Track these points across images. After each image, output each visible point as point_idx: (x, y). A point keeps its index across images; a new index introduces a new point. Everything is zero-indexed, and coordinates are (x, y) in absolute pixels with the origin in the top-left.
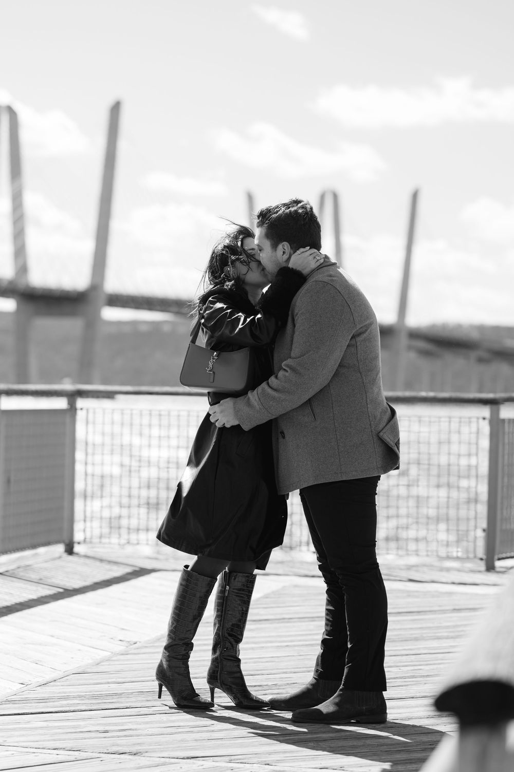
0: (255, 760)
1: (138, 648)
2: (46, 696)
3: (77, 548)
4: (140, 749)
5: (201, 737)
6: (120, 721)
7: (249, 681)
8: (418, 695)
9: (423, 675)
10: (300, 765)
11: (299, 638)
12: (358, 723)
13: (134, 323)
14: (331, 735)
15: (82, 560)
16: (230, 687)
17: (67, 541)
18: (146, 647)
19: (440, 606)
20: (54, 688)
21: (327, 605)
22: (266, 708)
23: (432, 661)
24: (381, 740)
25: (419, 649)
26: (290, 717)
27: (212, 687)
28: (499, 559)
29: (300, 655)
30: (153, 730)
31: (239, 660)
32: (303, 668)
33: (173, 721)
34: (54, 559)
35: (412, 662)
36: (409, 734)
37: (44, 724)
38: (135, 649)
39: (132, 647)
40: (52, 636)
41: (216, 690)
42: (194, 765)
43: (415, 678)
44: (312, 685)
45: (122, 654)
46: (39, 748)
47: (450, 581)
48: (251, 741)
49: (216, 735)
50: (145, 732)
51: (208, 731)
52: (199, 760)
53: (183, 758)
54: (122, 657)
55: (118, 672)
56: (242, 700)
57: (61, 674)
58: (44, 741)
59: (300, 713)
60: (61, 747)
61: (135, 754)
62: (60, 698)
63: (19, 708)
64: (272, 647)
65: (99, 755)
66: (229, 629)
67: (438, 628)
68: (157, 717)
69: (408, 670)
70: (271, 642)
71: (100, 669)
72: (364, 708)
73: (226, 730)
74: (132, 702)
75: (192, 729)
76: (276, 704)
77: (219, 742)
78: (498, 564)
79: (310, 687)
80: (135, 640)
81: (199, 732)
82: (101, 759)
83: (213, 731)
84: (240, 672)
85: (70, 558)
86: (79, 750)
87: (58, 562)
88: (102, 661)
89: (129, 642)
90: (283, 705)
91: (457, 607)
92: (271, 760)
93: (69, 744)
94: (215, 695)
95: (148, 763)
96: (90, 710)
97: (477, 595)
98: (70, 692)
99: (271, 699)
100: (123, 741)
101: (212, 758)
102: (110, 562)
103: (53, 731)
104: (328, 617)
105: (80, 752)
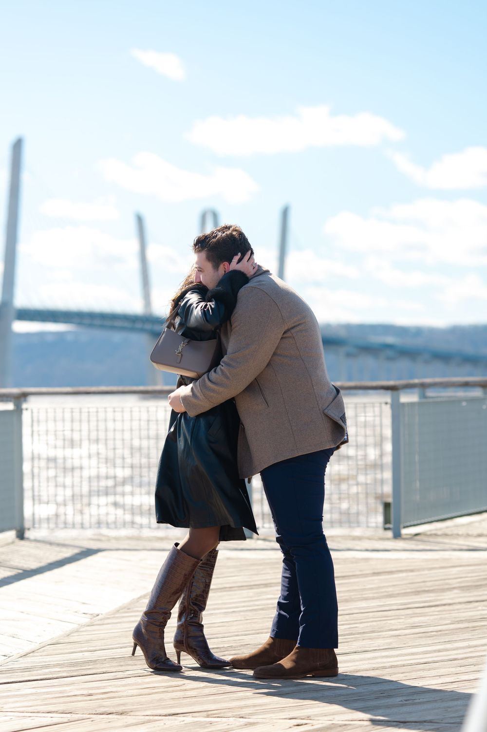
0: (230, 714)
1: (101, 620)
2: (29, 665)
3: (27, 534)
4: (125, 709)
5: (176, 696)
6: (100, 685)
7: (211, 644)
8: (359, 650)
9: (359, 632)
10: (271, 717)
11: (243, 604)
12: (314, 677)
13: (41, 335)
14: (292, 689)
15: (33, 544)
16: (195, 649)
17: (18, 528)
18: (109, 618)
19: (361, 571)
20: (33, 658)
21: (284, 572)
22: (228, 668)
23: (365, 619)
24: (337, 691)
25: (350, 609)
26: (252, 674)
27: (178, 650)
28: (405, 527)
29: (247, 620)
30: (132, 691)
31: (202, 626)
32: (252, 630)
33: (148, 683)
34: (8, 544)
35: (347, 621)
36: (360, 685)
37: (34, 691)
38: (98, 620)
39: (95, 619)
40: (22, 612)
41: (182, 653)
42: (176, 721)
43: (354, 635)
44: (269, 644)
45: (88, 626)
46: (34, 712)
47: (363, 548)
48: (222, 697)
49: (189, 693)
50: (125, 694)
51: (181, 691)
52: (180, 716)
53: (165, 716)
54: (88, 628)
55: (88, 641)
56: (206, 661)
57: (36, 646)
58: (37, 706)
59: (260, 670)
60: (53, 710)
61: (121, 714)
62: (43, 667)
63: (7, 677)
64: (220, 613)
65: (89, 716)
66: (194, 599)
67: (364, 590)
68: (133, 680)
69: (346, 629)
70: (218, 609)
71: (72, 639)
72: (318, 664)
73: (197, 688)
74: (108, 667)
75: (166, 689)
76: (237, 664)
77: (194, 700)
78: (404, 531)
79: (267, 647)
80: (97, 613)
81: (173, 691)
82: (91, 720)
83: (186, 690)
84: (203, 636)
85: (23, 542)
86: (71, 713)
87: (12, 547)
88: (72, 633)
89: (92, 614)
90: (243, 664)
91: (376, 571)
92: (245, 714)
93: (61, 707)
94: (181, 658)
95: (134, 721)
96: (71, 677)
97: (390, 560)
98: (49, 661)
99: (233, 659)
100: (107, 703)
101: (191, 714)
102: (59, 545)
103: (43, 696)
104: (284, 584)
105: (71, 715)
